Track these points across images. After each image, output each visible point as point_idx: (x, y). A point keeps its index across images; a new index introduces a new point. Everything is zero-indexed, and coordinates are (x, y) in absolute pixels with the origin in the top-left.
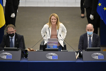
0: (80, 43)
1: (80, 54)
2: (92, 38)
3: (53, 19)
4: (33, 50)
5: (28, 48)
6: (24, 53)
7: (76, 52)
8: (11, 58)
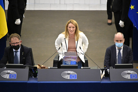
0: (106, 58)
1: (106, 72)
2: (121, 51)
3: (70, 27)
4: (44, 68)
5: (38, 65)
6: (32, 71)
7: (101, 69)
8: (15, 77)
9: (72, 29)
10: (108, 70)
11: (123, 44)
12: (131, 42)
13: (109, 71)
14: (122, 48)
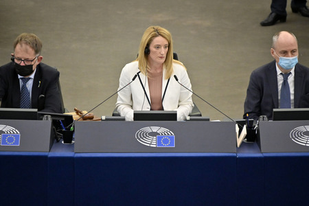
1: (250, 130)
3: (158, 47)
4: (91, 118)
5: (75, 110)
6: (61, 127)
7: (237, 122)
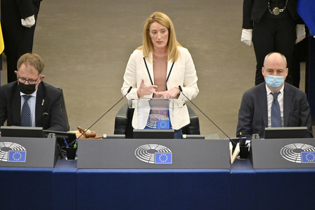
0: (242, 117)
1: (243, 147)
3: (155, 32)
4: (93, 136)
5: (78, 128)
6: (65, 145)
7: (231, 140)
8: (23, 159)
9: (159, 35)
10: (247, 142)
11: (283, 81)
12: (303, 73)
13: (249, 145)
14: (282, 90)
